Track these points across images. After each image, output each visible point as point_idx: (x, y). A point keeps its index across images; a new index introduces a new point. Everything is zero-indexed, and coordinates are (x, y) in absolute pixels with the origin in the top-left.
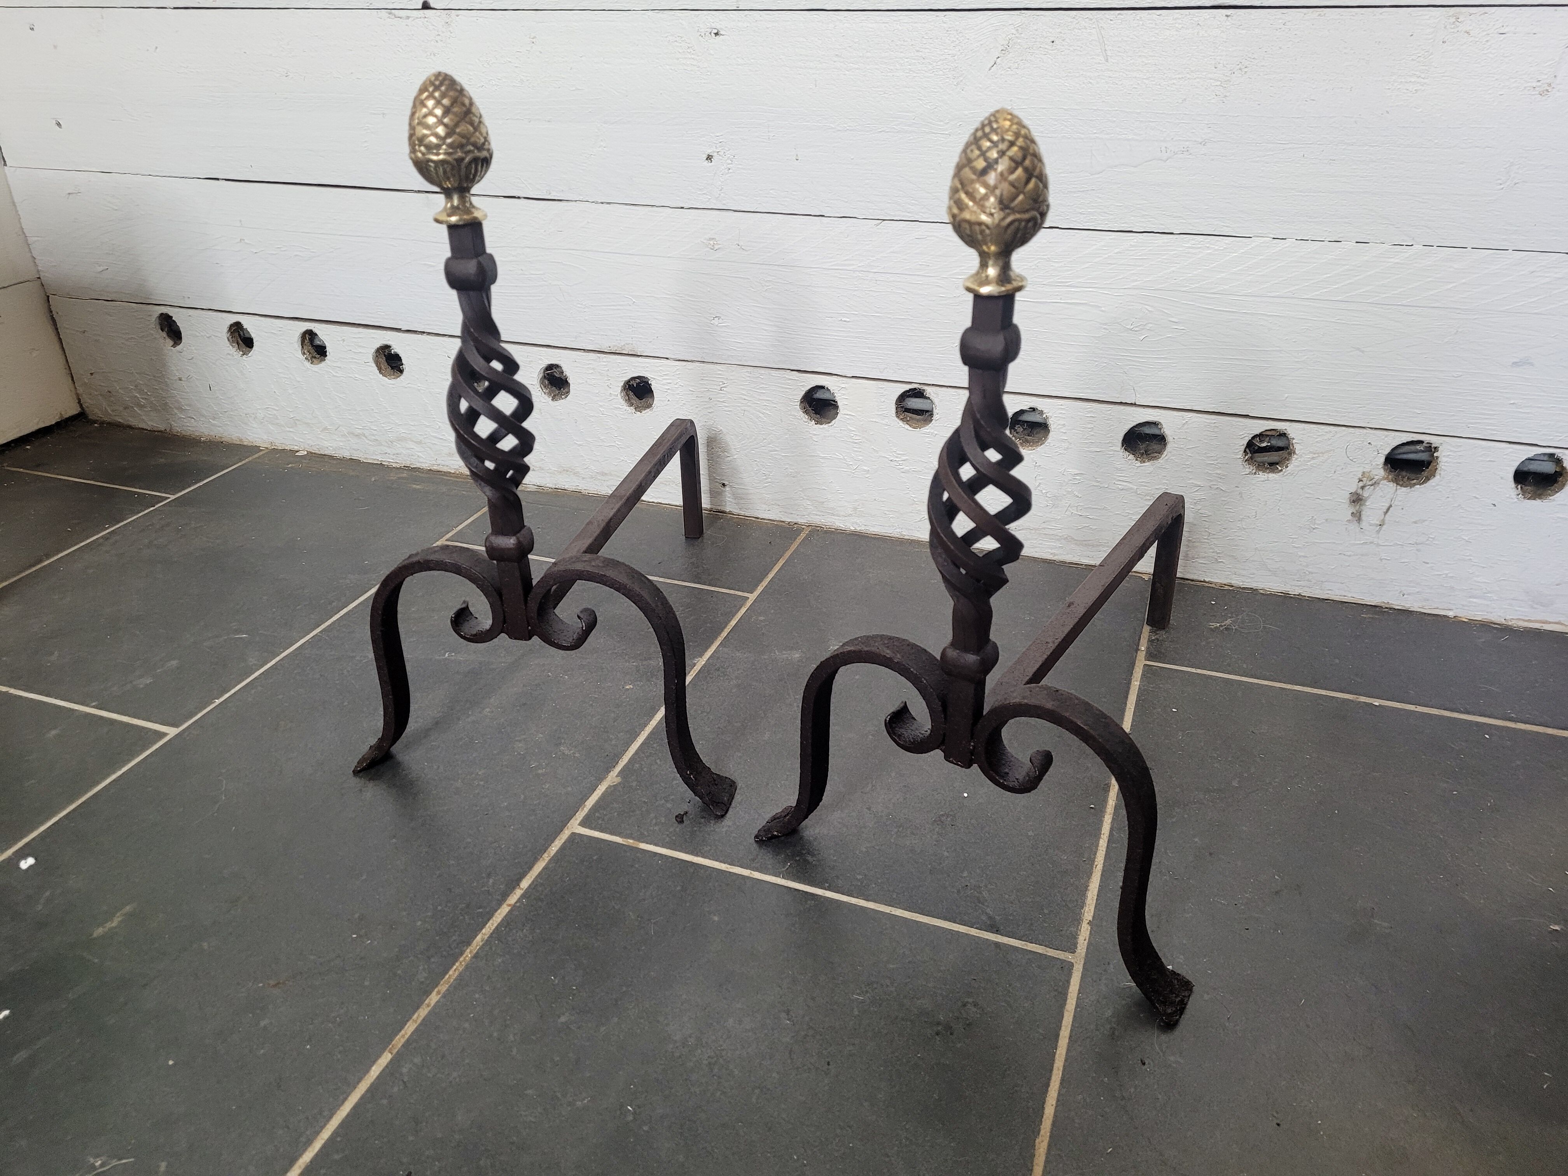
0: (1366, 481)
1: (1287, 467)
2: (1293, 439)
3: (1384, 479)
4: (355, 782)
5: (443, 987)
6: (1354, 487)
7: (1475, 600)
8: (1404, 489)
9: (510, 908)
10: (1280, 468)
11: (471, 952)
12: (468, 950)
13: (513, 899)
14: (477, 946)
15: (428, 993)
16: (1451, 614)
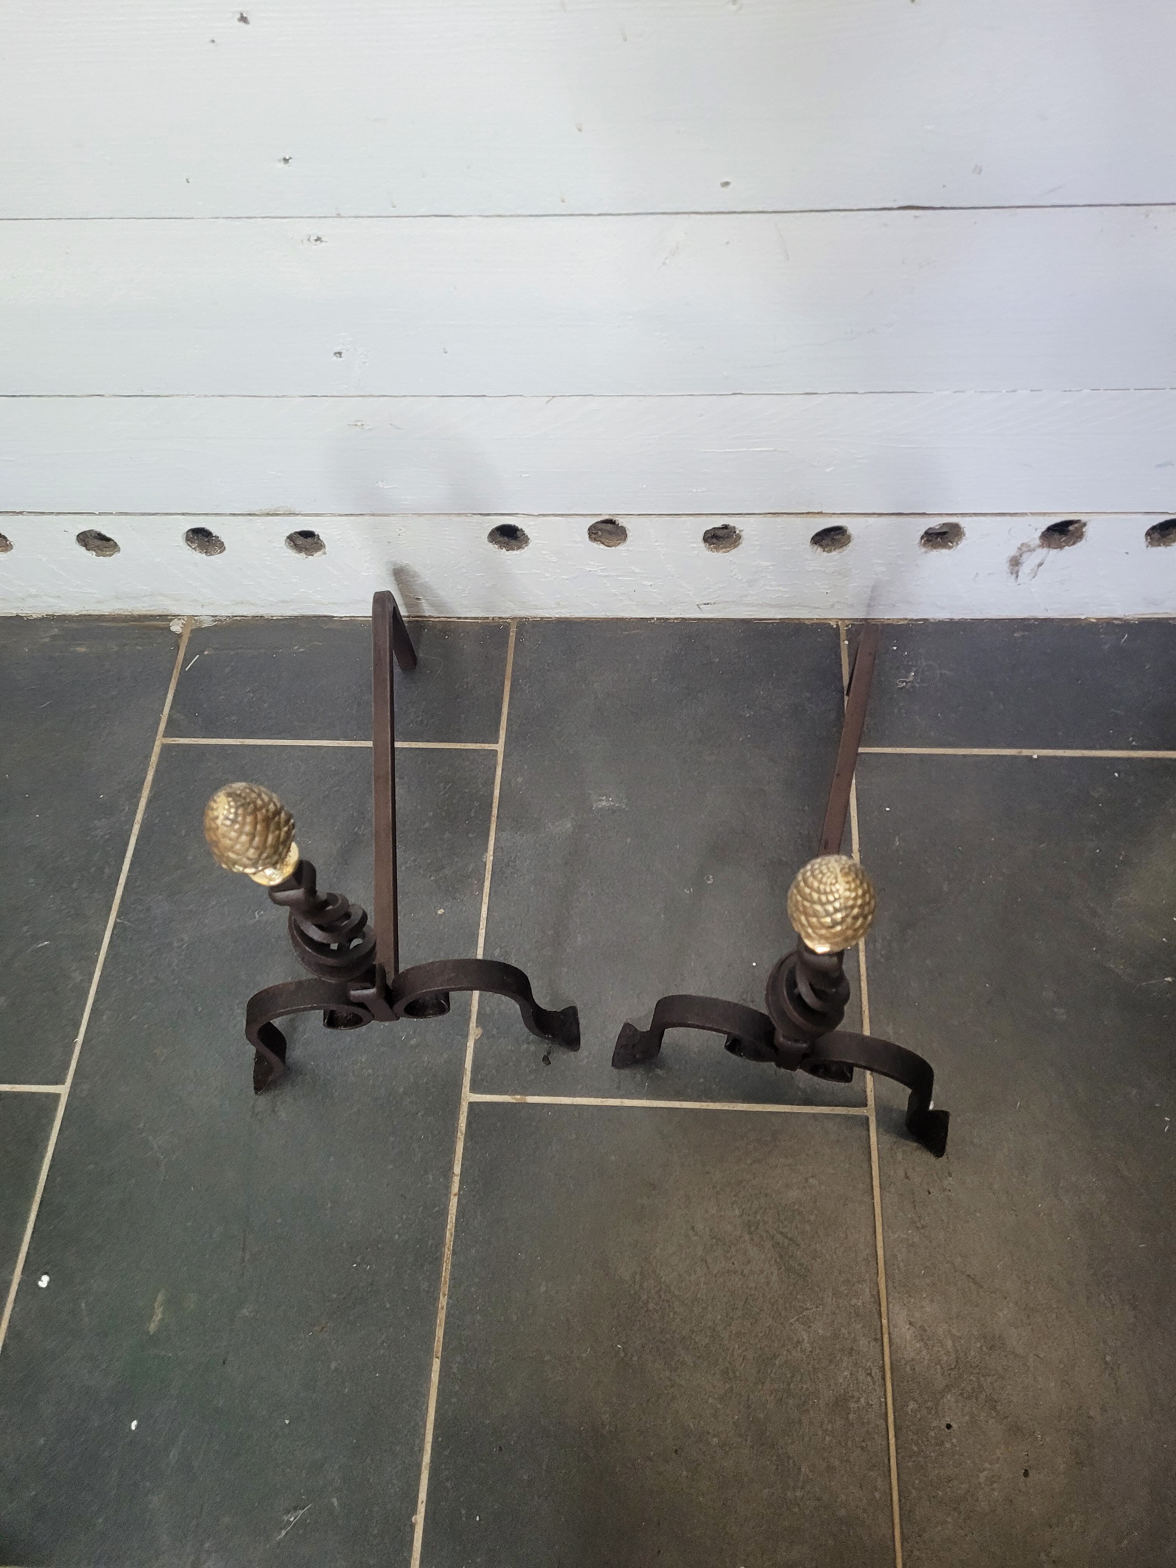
0: (1025, 549)
1: (957, 544)
2: (965, 527)
3: (1039, 546)
4: (263, 1101)
5: (445, 1288)
6: (1013, 552)
7: (1103, 607)
8: (1055, 551)
9: (457, 1197)
10: (951, 545)
11: (449, 1250)
12: (446, 1250)
13: (455, 1187)
14: (450, 1242)
15: (437, 1299)
16: (1083, 617)
